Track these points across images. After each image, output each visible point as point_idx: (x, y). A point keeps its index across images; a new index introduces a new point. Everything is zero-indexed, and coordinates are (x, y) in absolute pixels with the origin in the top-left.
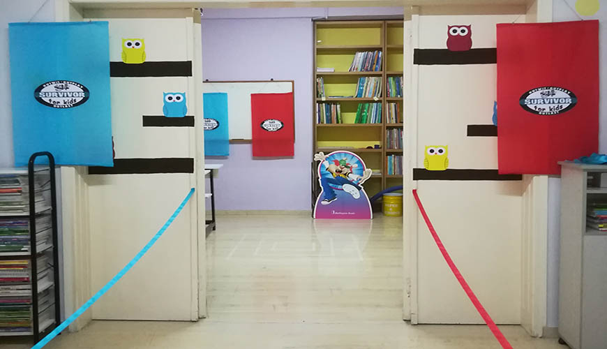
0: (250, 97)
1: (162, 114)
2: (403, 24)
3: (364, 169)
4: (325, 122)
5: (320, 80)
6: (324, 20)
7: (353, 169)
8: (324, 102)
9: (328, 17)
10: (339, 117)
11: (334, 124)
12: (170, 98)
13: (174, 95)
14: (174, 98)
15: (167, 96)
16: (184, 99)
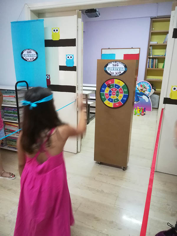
0: (123, 56)
1: (65, 65)
3: (151, 90)
4: (150, 67)
5: (151, 48)
6: (155, 18)
8: (151, 58)
9: (157, 16)
10: (156, 65)
11: (154, 68)
12: (68, 57)
13: (70, 55)
14: (70, 57)
15: (68, 56)
16: (73, 57)
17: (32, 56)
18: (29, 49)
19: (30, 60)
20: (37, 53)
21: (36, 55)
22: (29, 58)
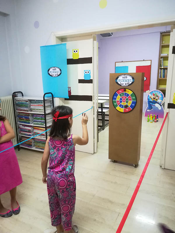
0: (136, 68)
2: (170, 34)
3: (163, 98)
4: (162, 77)
5: (162, 59)
6: (165, 32)
7: (159, 98)
8: (162, 69)
9: (166, 31)
11: (166, 78)
12: (86, 72)
14: (87, 72)
16: (90, 72)
17: (57, 72)
18: (54, 67)
19: (55, 75)
21: (60, 72)
22: (54, 74)
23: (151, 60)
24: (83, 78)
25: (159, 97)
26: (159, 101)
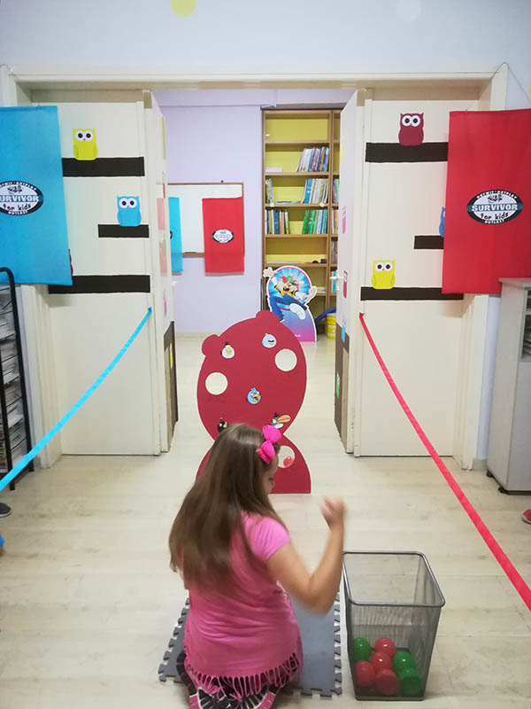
3: (310, 287)
4: (273, 233)
5: (268, 183)
6: (272, 109)
7: (299, 287)
8: (272, 208)
9: (277, 105)
10: (287, 226)
11: (282, 235)
12: (124, 203)
13: (128, 198)
14: (128, 203)
15: (122, 201)
16: (138, 204)
17: (24, 200)
18: (14, 183)
19: (16, 210)
20: (39, 192)
21: (37, 198)
22: (15, 205)
23: (242, 184)
24: (113, 220)
25: (297, 285)
26: (299, 296)
